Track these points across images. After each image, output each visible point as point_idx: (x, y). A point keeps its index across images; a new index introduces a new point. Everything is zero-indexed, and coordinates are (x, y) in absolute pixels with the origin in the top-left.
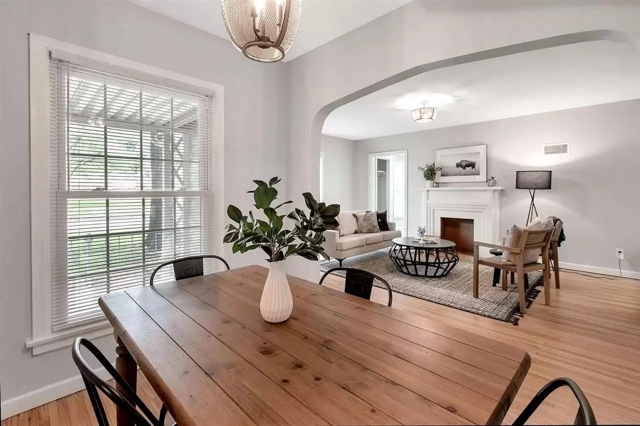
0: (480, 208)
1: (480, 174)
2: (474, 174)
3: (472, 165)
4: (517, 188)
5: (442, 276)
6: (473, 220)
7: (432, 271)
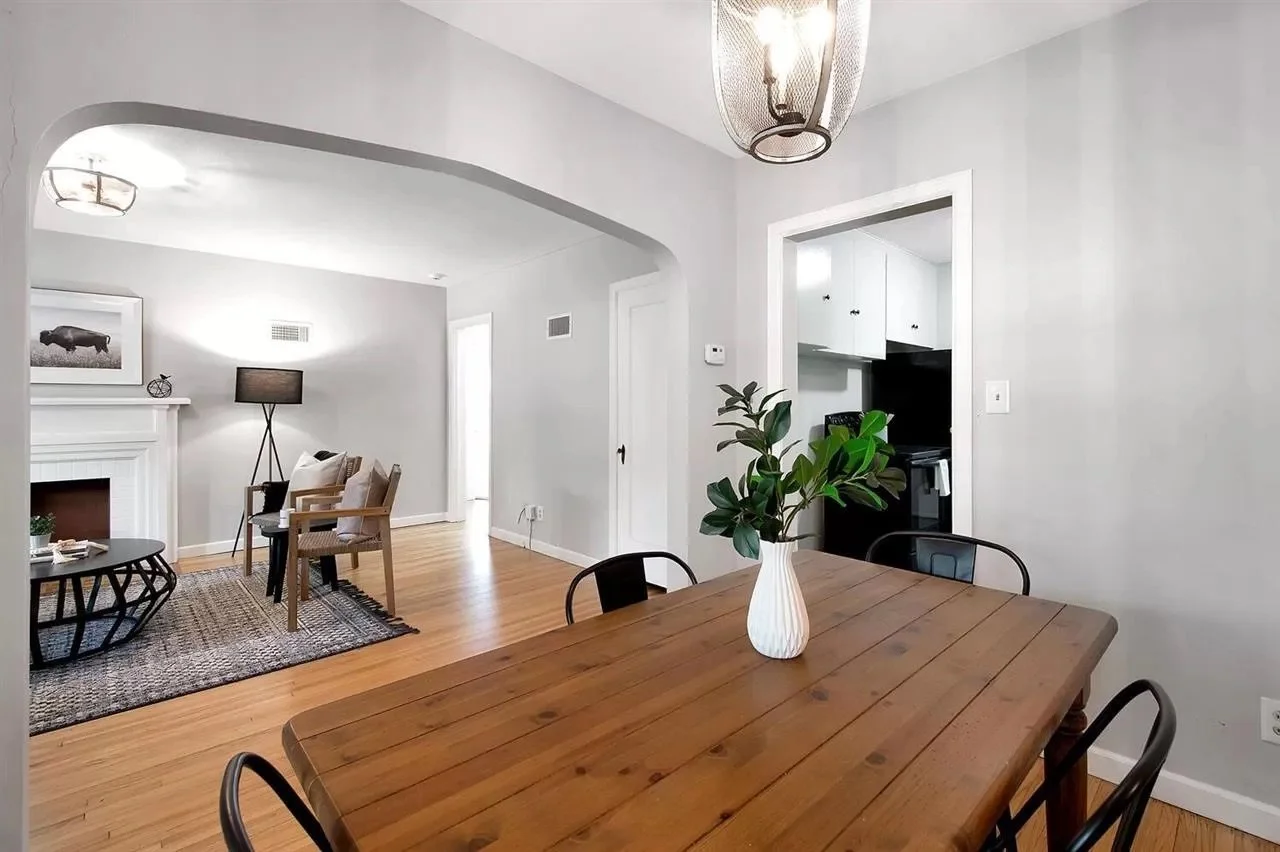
0: (128, 450)
1: (122, 366)
2: (102, 365)
3: (100, 342)
4: (236, 401)
5: (133, 636)
6: (107, 481)
7: (96, 632)
